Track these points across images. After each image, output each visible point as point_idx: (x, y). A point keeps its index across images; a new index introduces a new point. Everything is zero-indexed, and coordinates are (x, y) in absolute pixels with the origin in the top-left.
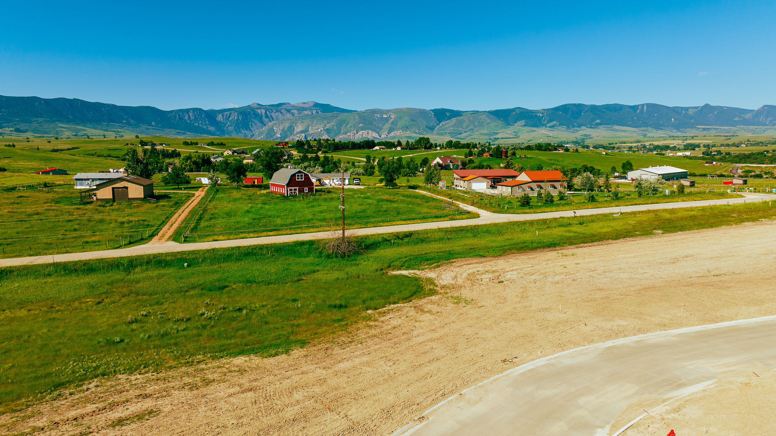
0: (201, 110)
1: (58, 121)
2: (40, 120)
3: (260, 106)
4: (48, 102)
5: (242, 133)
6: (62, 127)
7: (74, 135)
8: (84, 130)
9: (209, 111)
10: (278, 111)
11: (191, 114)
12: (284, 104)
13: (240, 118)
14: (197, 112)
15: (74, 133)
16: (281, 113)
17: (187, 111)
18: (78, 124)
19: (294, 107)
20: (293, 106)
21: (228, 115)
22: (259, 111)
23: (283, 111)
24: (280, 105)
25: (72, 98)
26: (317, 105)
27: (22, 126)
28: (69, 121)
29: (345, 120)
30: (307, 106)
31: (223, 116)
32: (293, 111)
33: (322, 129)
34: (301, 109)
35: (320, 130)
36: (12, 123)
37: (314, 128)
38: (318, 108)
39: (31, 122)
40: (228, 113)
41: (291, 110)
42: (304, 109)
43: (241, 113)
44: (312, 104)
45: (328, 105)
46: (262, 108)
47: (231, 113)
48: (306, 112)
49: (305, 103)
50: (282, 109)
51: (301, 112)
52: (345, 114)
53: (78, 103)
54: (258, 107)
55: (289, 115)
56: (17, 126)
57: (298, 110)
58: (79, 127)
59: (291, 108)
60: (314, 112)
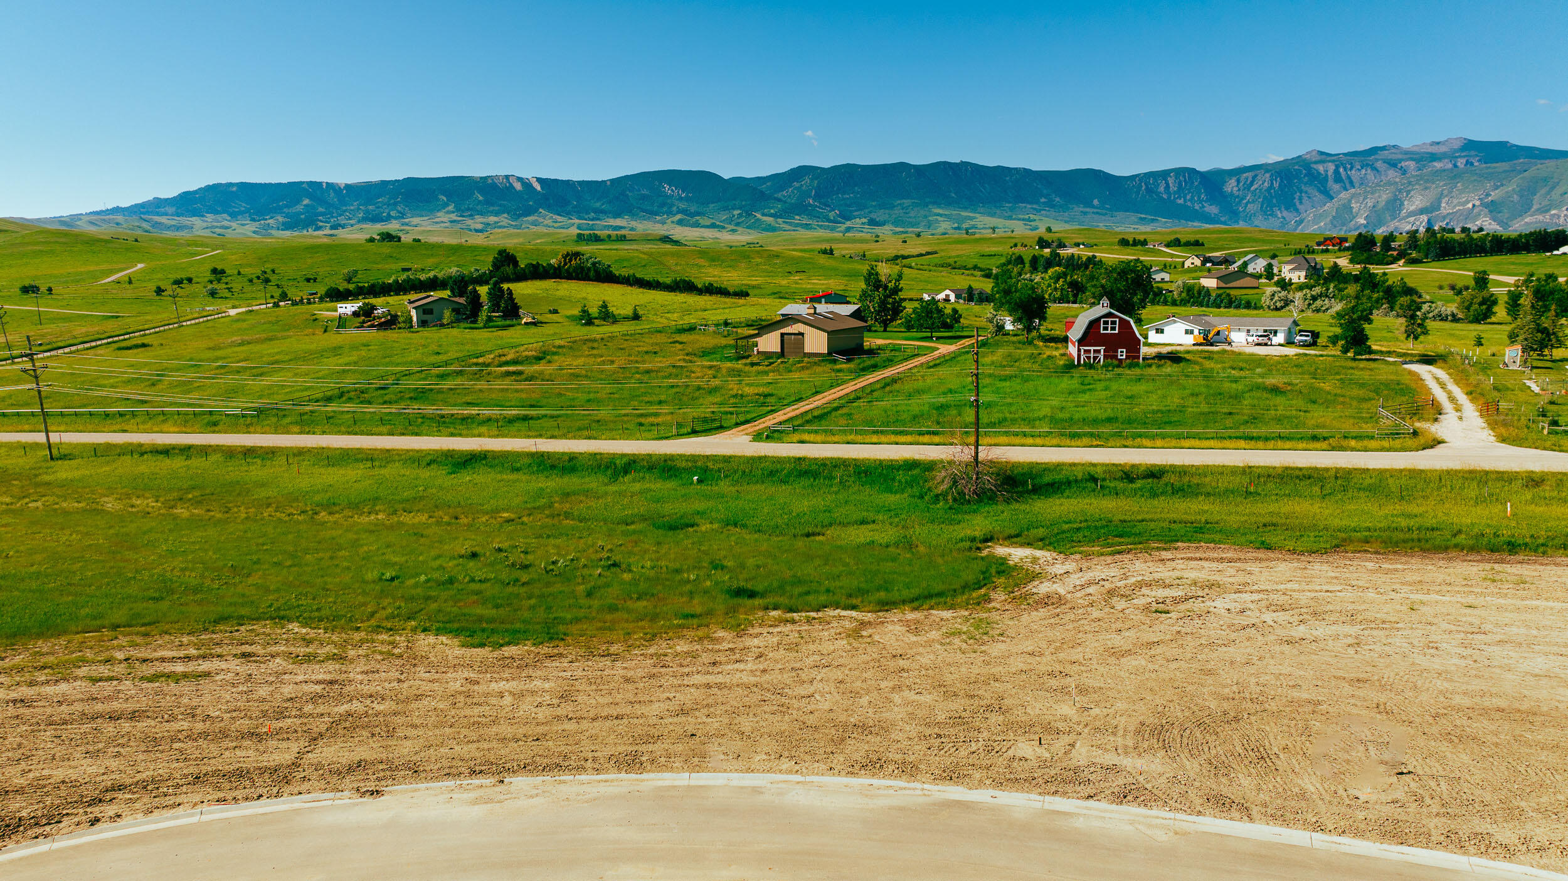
0: (1193, 171)
1: (934, 203)
2: (907, 202)
3: (1323, 157)
4: (920, 170)
5: (1276, 216)
6: (939, 215)
7: (955, 229)
8: (971, 219)
9: (1208, 172)
10: (1367, 165)
11: (1171, 181)
12: (1383, 148)
13: (1276, 185)
14: (1184, 176)
15: (956, 225)
16: (1375, 169)
17: (1164, 174)
18: (965, 208)
19: (1410, 155)
20: (1407, 153)
21: (1250, 179)
22: (1321, 168)
23: (1379, 164)
24: (1374, 151)
25: (958, 161)
26: (1470, 146)
27: (879, 215)
28: (950, 203)
29: (1545, 180)
30: (1443, 149)
31: (1238, 181)
32: (1403, 164)
33: (1477, 203)
34: (1424, 158)
35: (1470, 205)
36: (867, 211)
37: (1455, 201)
38: (1473, 153)
39: (893, 207)
40: (1250, 175)
41: (1400, 161)
42: (1434, 157)
43: (1279, 173)
44: (1457, 145)
45: (1503, 145)
46: (1329, 161)
47: (1256, 176)
48: (1438, 165)
49: (1438, 143)
50: (1377, 160)
51: (1424, 166)
52: (1551, 163)
53: (966, 170)
54: (1318, 158)
55: (1392, 173)
56: (873, 216)
57: (1417, 161)
58: (964, 214)
59: (1400, 156)
60: (1461, 163)
